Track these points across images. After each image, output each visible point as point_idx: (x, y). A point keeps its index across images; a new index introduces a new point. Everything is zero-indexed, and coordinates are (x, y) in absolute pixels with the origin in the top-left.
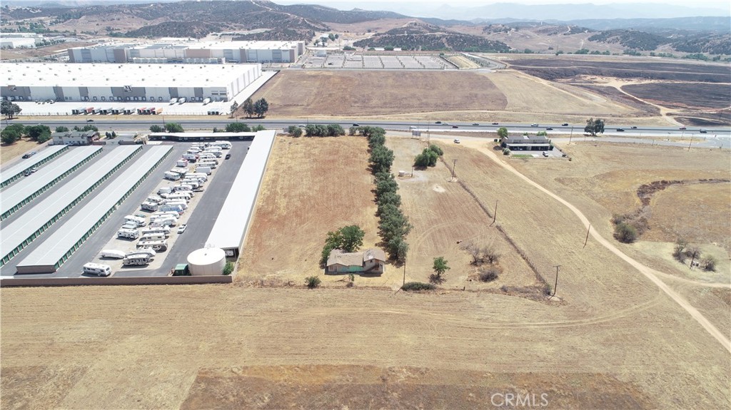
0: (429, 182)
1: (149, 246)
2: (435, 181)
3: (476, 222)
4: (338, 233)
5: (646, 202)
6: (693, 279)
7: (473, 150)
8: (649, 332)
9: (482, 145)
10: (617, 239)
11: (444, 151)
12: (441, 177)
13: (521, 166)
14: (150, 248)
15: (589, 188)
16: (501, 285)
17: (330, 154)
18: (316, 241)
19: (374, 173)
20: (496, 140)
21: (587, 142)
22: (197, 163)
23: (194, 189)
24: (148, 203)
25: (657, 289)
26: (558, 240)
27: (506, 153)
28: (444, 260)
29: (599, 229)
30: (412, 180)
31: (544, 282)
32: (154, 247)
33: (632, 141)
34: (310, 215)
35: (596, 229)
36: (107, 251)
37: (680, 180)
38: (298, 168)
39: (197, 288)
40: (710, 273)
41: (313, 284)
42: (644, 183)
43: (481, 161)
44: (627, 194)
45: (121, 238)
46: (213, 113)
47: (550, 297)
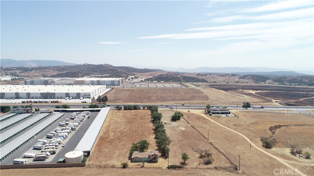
0: (178, 126)
1: (47, 151)
2: (181, 125)
3: (200, 140)
4: (137, 144)
5: (274, 133)
6: (301, 162)
7: (196, 114)
9: (200, 112)
10: (264, 147)
11: (184, 115)
12: (183, 124)
13: (218, 120)
14: (48, 152)
15: (248, 128)
16: (214, 166)
17: (134, 116)
18: (126, 149)
19: (153, 123)
20: (205, 111)
21: (244, 111)
22: (75, 119)
23: (71, 129)
24: (50, 134)
26: (237, 148)
27: (210, 115)
28: (187, 154)
30: (170, 125)
31: (234, 165)
32: (50, 152)
33: (263, 111)
34: (124, 138)
35: (254, 143)
36: (27, 154)
37: (287, 125)
38: (119, 121)
39: (68, 169)
40: (309, 160)
41: (125, 166)
42: (271, 126)
43: (200, 118)
44: (265, 130)
45: (35, 149)
46: (84, 102)
47: (237, 171)
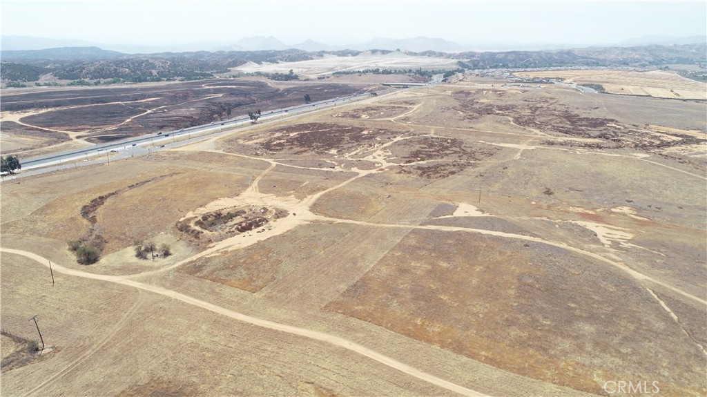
5: (93, 220)
6: (159, 268)
10: (82, 264)
21: (7, 182)
25: (136, 290)
29: (61, 261)
31: (26, 341)
33: (55, 169)
35: (58, 264)
40: (169, 258)
42: (84, 204)
44: (73, 219)
47: (39, 353)
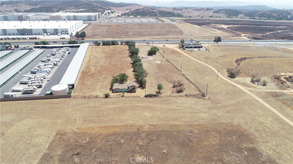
0: (154, 60)
1: (34, 85)
2: (156, 59)
3: (173, 72)
4: (117, 77)
5: (239, 64)
6: (259, 89)
7: (171, 49)
8: (244, 107)
9: (175, 47)
10: (229, 77)
11: (159, 49)
12: (159, 58)
13: (190, 54)
14: (34, 86)
15: (217, 60)
16: (185, 94)
17: (113, 51)
18: (107, 81)
19: (131, 57)
20: (180, 45)
21: (215, 45)
22: (56, 55)
23: (54, 65)
24: (33, 70)
25: (245, 93)
26: (206, 78)
27: (184, 49)
28: (162, 85)
29: (222, 74)
30: (147, 59)
31: (202, 92)
32: (36, 86)
33: (232, 45)
34: (105, 72)
35: (221, 74)
36: (15, 88)
37: (251, 57)
38: (99, 56)
39: (56, 100)
40: (265, 87)
41: (107, 96)
42: (238, 58)
43: (174, 52)
44: (231, 62)
45: (21, 83)
46: (62, 38)
47: (204, 97)
